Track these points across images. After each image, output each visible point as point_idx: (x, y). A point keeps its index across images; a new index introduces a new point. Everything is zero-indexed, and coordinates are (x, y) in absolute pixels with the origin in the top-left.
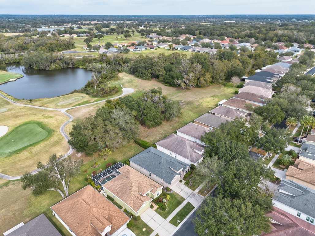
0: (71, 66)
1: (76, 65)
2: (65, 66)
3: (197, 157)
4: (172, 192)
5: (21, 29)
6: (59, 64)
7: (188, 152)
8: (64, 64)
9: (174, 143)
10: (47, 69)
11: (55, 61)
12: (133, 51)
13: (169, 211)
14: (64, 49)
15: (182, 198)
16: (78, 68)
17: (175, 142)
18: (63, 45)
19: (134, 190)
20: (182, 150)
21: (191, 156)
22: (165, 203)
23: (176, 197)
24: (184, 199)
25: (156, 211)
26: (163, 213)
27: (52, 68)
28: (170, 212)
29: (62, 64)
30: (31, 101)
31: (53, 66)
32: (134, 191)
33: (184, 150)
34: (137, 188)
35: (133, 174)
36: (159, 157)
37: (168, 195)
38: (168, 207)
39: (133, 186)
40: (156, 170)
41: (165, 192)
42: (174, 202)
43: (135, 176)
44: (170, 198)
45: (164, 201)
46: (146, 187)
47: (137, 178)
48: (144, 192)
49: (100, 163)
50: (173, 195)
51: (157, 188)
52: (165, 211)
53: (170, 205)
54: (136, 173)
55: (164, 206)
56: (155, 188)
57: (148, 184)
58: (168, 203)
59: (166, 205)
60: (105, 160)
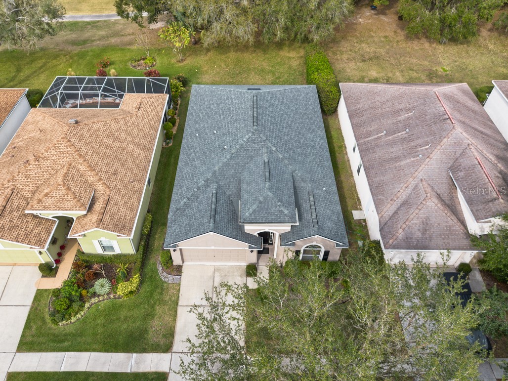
3: (424, 231)
4: (170, 279)
7: (413, 182)
9: (398, 112)
13: (66, 335)
15: (171, 335)
17: (408, 110)
19: (32, 173)
20: (397, 159)
21: (405, 203)
22: (95, 295)
23: (159, 309)
24: (167, 348)
25: (40, 294)
28: (66, 344)
32: (27, 177)
33: (403, 163)
34: (46, 176)
35: (114, 126)
36: (250, 123)
37: (136, 279)
38: (84, 321)
39: (45, 158)
40: (197, 163)
41: (156, 261)
42: (126, 318)
43: (110, 135)
44: (131, 292)
45: (101, 286)
46: (69, 189)
47: (101, 143)
48: (40, 201)
49: (160, 63)
50: (156, 296)
51: (100, 223)
52: (55, 322)
53: (100, 321)
54: (135, 131)
55: (75, 306)
56: (94, 217)
57: (100, 187)
58: (102, 306)
59: (87, 305)
60: (179, 62)
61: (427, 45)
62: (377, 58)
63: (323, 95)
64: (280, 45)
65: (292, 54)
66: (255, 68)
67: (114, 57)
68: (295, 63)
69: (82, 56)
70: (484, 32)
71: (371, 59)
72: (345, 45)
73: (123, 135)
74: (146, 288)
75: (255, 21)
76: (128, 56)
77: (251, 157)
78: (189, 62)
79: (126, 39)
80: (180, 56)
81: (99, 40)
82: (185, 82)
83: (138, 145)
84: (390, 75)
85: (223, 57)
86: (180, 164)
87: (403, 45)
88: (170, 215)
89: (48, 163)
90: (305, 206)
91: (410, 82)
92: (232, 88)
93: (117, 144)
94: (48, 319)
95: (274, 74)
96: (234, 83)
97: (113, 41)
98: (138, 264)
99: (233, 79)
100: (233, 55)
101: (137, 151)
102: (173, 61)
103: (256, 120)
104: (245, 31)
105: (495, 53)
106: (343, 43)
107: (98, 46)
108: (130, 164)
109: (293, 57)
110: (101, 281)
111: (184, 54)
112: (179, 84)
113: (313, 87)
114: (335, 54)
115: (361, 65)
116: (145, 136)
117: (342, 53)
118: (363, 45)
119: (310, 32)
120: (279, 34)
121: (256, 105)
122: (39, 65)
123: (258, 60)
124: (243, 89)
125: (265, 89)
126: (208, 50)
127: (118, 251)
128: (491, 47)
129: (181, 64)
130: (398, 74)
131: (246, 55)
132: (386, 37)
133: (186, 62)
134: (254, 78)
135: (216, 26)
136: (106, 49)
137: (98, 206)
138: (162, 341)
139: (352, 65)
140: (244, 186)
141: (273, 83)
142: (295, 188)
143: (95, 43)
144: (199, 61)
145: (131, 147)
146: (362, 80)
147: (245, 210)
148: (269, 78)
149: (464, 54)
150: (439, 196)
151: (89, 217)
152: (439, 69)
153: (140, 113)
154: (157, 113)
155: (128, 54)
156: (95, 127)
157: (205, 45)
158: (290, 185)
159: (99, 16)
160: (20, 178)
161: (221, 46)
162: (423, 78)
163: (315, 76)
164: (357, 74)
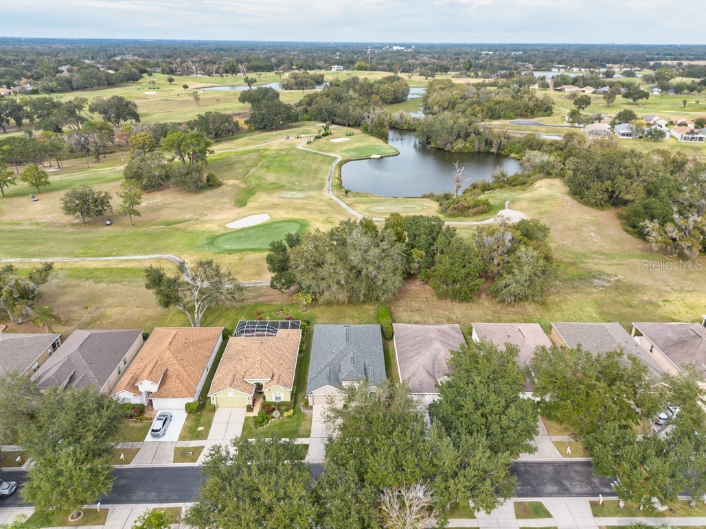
0: (494, 150)
1: (505, 150)
2: (483, 148)
4: (307, 411)
5: (502, 72)
6: (472, 142)
7: (417, 366)
8: (484, 144)
10: (447, 149)
11: (467, 135)
12: (679, 138)
13: (263, 432)
14: (521, 115)
15: (309, 431)
16: (507, 156)
18: (522, 107)
19: (244, 364)
22: (273, 417)
23: (303, 423)
24: (308, 436)
25: (247, 419)
26: (251, 428)
27: (455, 148)
29: (479, 143)
30: (347, 192)
31: (459, 145)
32: (242, 366)
33: (415, 358)
34: (250, 365)
35: (278, 344)
36: (345, 341)
37: (292, 411)
38: (269, 428)
39: (250, 358)
40: (319, 359)
41: (301, 405)
42: (288, 427)
43: (277, 348)
44: (289, 416)
45: (276, 414)
46: (263, 370)
47: (274, 352)
48: (250, 375)
49: (292, 312)
50: (301, 418)
51: (278, 383)
52: (256, 428)
53: (276, 428)
54: (288, 346)
55: (265, 421)
56: (275, 382)
57: (275, 370)
58: (277, 422)
59: (270, 421)
60: (303, 311)
61: (449, 303)
62: (420, 310)
63: (384, 330)
64: (364, 302)
65: (371, 307)
66: (348, 316)
67: (264, 309)
68: (372, 313)
69: (243, 308)
70: (484, 296)
71: (416, 310)
72: (402, 303)
73: (282, 348)
74: (296, 415)
75: (348, 291)
76: (272, 308)
77: (346, 356)
78: (309, 312)
79: (269, 298)
80: (304, 309)
81: (252, 299)
82: (308, 323)
83: (290, 353)
84: (426, 319)
85: (330, 309)
86: (311, 361)
87: (435, 303)
88: (308, 381)
89: (251, 360)
90: (369, 375)
91: (437, 323)
92: (336, 326)
93: (280, 352)
94: (253, 427)
95: (359, 318)
96: (336, 324)
97: (261, 299)
98: (293, 405)
99: (335, 321)
100: (335, 308)
101: (290, 356)
102: (300, 311)
103: (347, 340)
104: (342, 296)
105: (487, 308)
106: (401, 300)
107: (252, 302)
108: (287, 361)
109: (371, 309)
110: (277, 411)
111: (307, 307)
112: (306, 324)
113: (379, 325)
114: (395, 307)
115: (410, 313)
116: (292, 349)
117: (400, 307)
118: (413, 302)
119: (379, 296)
120: (362, 298)
121: (347, 333)
122: (217, 315)
123: (351, 311)
124: (342, 326)
125: (352, 326)
126: (321, 305)
127: (282, 400)
128: (486, 304)
129: (305, 313)
130: (430, 319)
131: (343, 308)
132: (426, 298)
133: (307, 312)
134: (348, 320)
135: (326, 293)
136: (257, 304)
137: (276, 377)
138: (306, 434)
139: (405, 313)
140: (342, 367)
141: (359, 323)
142: (365, 369)
143: (249, 301)
144: (316, 311)
145: (287, 353)
146: (409, 322)
147: (342, 376)
148: (357, 320)
149: (470, 308)
150: (428, 372)
151: (272, 382)
152: (454, 317)
153: (289, 338)
154: (297, 339)
155: (272, 307)
156: (270, 344)
157: (320, 303)
158: (363, 367)
159: (249, 284)
160: (239, 366)
161: (329, 303)
162: (444, 321)
163: (381, 320)
164: (407, 319)
